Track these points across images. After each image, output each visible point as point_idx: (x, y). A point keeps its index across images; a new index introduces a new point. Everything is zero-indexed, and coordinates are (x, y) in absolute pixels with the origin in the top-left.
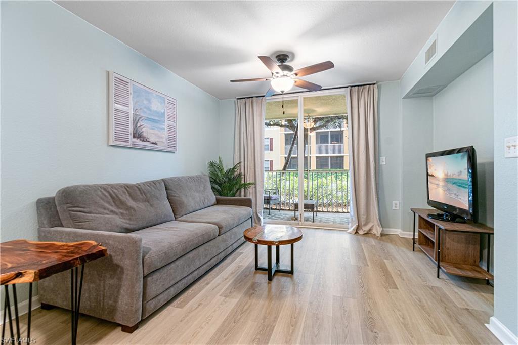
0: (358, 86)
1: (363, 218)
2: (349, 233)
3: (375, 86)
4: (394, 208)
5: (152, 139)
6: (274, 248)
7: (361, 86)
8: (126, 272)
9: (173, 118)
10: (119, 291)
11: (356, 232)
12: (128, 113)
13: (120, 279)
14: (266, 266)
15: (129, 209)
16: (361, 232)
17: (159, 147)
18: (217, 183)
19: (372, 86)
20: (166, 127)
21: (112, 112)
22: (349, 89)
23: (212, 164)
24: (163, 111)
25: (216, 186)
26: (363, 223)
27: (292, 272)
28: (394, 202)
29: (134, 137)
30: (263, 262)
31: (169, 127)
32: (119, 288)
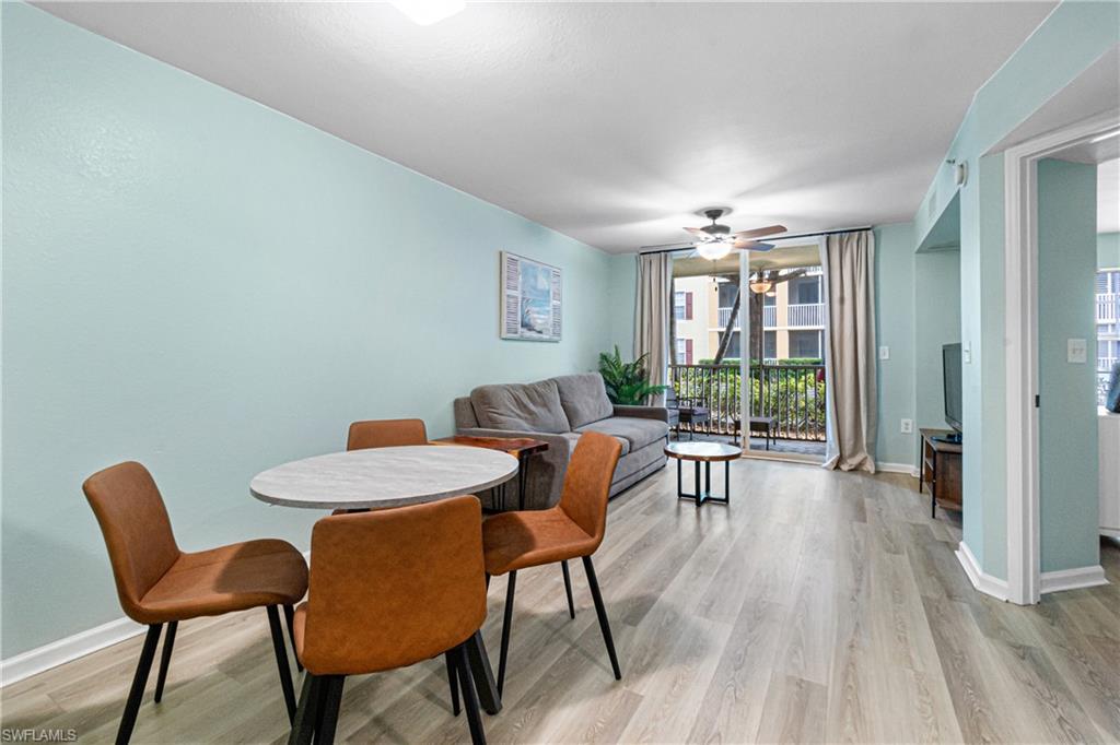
0: (841, 232)
1: (848, 445)
2: (825, 468)
3: (870, 232)
4: (903, 430)
5: (537, 328)
6: (703, 464)
7: (846, 232)
8: (557, 469)
9: (558, 295)
10: (550, 489)
11: (837, 467)
12: (517, 298)
13: (552, 477)
14: (693, 492)
15: (531, 413)
16: (845, 467)
17: (545, 336)
18: (612, 386)
19: (864, 232)
20: (550, 308)
21: (505, 298)
22: (824, 238)
23: (604, 357)
24: (547, 288)
25: (611, 390)
26: (847, 452)
27: (727, 500)
28: (903, 421)
29: (522, 326)
30: (689, 489)
31: (555, 308)
32: (550, 485)
